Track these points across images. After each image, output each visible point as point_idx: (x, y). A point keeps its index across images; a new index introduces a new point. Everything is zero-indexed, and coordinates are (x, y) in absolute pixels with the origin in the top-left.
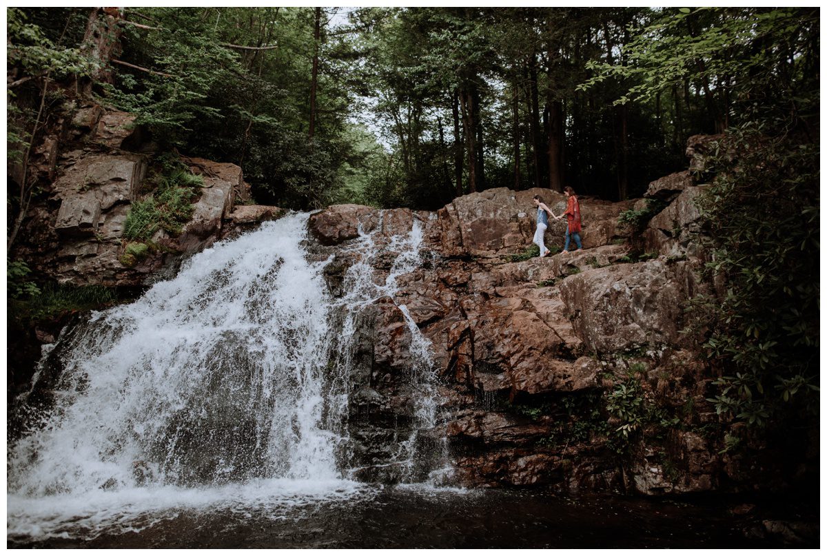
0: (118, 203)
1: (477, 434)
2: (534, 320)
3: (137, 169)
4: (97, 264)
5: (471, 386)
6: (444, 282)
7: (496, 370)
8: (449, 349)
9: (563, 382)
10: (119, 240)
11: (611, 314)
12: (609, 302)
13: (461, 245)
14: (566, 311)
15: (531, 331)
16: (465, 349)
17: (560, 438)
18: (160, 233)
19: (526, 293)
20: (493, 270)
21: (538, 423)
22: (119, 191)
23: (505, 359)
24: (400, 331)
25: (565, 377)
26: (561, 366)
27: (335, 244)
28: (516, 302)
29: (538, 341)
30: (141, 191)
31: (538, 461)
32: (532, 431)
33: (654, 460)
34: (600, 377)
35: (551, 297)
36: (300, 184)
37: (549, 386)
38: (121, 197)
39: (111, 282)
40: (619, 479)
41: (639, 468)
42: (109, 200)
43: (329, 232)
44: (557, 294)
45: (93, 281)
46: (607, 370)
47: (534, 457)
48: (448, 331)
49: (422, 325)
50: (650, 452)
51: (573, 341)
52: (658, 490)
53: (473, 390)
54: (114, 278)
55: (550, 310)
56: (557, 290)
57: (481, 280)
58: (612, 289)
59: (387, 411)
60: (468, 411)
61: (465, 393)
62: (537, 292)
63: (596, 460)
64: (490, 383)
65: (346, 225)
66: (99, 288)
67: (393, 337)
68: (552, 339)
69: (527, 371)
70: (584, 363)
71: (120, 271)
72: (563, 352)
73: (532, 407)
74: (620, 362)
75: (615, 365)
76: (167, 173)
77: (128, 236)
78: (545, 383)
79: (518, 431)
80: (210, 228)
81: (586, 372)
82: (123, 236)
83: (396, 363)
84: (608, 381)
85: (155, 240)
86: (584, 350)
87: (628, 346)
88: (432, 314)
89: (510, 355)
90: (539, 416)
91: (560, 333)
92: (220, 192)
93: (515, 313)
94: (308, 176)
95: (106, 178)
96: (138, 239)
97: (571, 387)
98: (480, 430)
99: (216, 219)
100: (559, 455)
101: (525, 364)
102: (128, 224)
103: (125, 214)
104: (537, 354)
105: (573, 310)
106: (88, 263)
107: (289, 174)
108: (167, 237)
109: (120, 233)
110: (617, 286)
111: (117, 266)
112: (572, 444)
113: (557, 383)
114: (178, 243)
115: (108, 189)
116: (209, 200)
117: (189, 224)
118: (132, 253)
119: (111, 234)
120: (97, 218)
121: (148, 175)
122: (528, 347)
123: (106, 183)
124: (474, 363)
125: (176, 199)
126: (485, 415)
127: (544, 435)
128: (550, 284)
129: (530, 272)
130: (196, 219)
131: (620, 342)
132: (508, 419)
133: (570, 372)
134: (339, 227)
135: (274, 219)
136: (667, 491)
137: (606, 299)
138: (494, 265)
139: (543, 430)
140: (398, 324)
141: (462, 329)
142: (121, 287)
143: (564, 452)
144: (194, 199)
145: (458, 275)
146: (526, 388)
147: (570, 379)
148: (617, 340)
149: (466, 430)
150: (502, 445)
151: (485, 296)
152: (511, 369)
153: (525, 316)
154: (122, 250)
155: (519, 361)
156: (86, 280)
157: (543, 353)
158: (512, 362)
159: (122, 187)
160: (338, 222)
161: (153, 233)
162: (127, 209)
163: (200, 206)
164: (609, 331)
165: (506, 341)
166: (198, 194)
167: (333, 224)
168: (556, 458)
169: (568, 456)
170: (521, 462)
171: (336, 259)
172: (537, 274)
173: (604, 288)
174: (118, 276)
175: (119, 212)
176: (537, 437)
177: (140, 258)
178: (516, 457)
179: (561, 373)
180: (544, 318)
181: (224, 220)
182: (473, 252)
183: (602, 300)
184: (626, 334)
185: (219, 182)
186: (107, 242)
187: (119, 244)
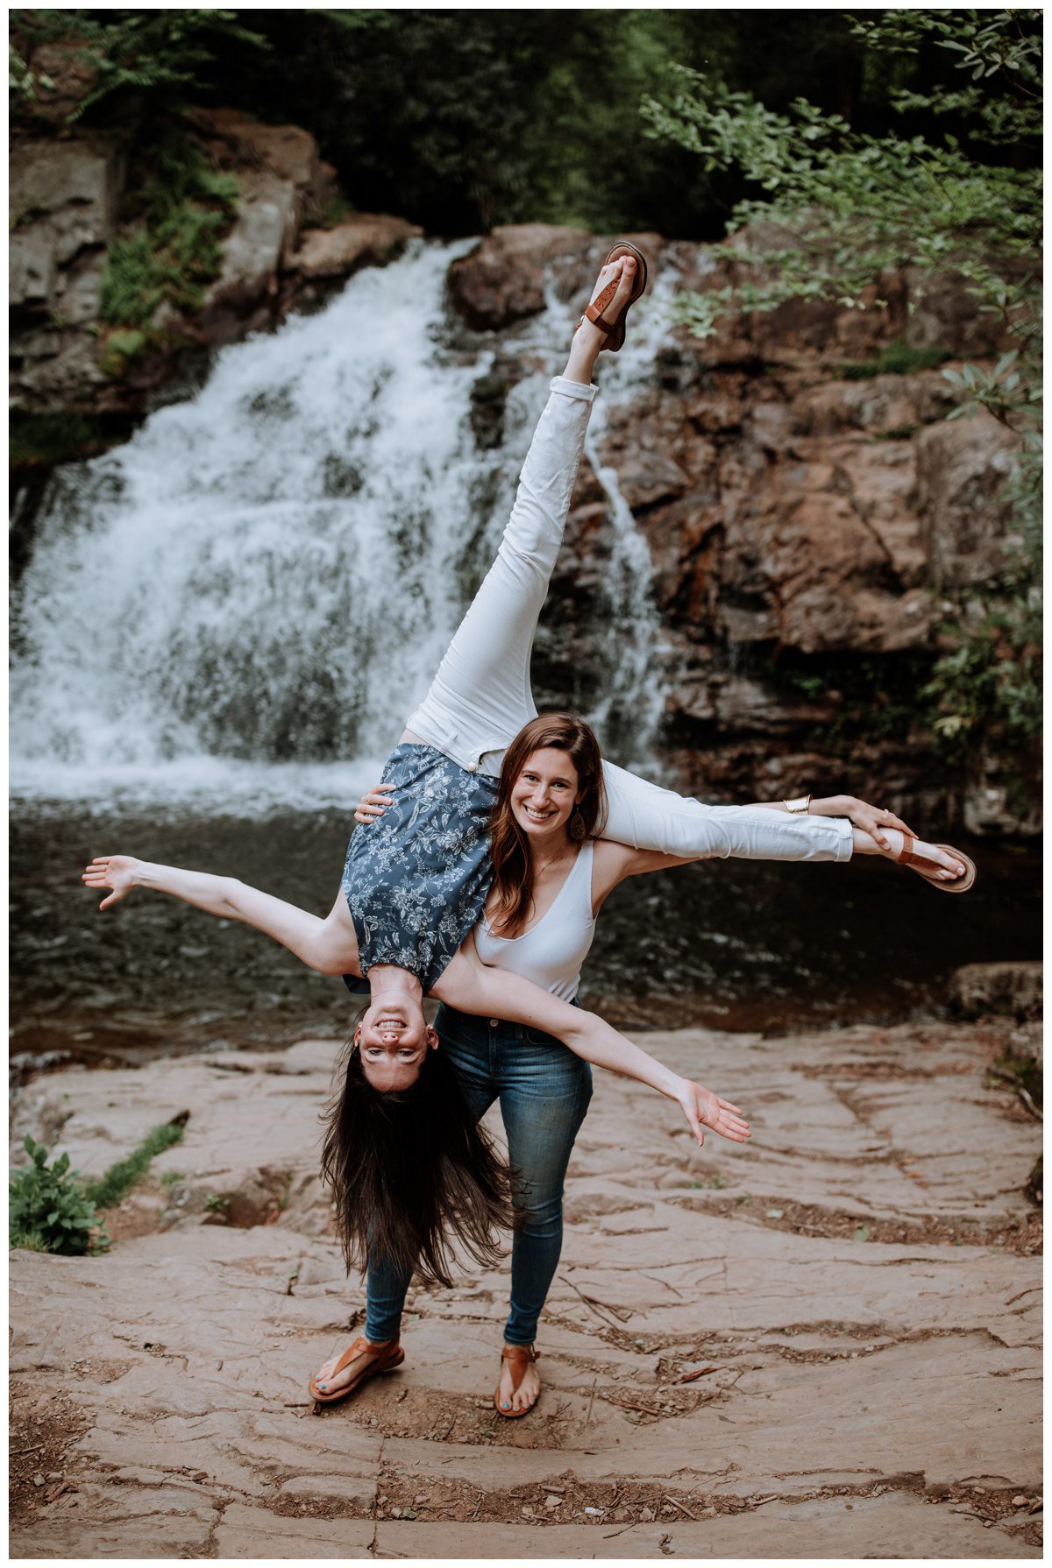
0: (87, 250)
1: (705, 713)
2: (843, 515)
3: (111, 173)
4: (61, 372)
5: (710, 631)
6: (696, 425)
7: (755, 603)
8: (682, 561)
9: (865, 634)
10: (92, 326)
11: (978, 514)
12: (980, 491)
13: (747, 336)
14: (913, 496)
15: (834, 535)
16: (708, 563)
17: (852, 731)
18: (165, 310)
19: (847, 455)
20: (799, 399)
21: (818, 701)
22: (83, 225)
23: (775, 585)
24: (598, 521)
25: (872, 626)
26: (870, 604)
27: (496, 328)
28: (821, 474)
29: (840, 554)
30: (122, 216)
31: (805, 766)
32: (804, 713)
33: (995, 780)
34: (933, 632)
35: (895, 464)
36: (445, 152)
37: (839, 641)
38: (89, 237)
39: (88, 407)
40: (942, 803)
41: (972, 791)
42: (69, 244)
43: (488, 301)
44: (906, 461)
45: (57, 405)
46: (950, 619)
47: (799, 759)
48: (681, 526)
49: (640, 511)
50: (992, 765)
51: (908, 558)
52: (992, 827)
53: (712, 637)
54: (92, 399)
55: (882, 495)
56: (908, 450)
57: (770, 422)
58: (989, 468)
59: (560, 665)
60: (698, 673)
61: (697, 642)
62: (868, 452)
63: (909, 770)
64: (741, 626)
65: (520, 283)
66: (67, 417)
67: (584, 531)
68: (870, 552)
69: (809, 611)
70: (913, 602)
71: (101, 386)
72: (887, 579)
73: (809, 675)
74: (975, 607)
75: (964, 612)
76: (168, 177)
77: (110, 319)
78: (836, 634)
79: (777, 714)
80: (256, 293)
81: (912, 620)
82: (100, 318)
83: (583, 581)
84: (947, 639)
85: (157, 322)
86: (923, 577)
87: (995, 578)
88: (662, 490)
89: (786, 578)
90: (821, 690)
91: (889, 542)
92: (270, 211)
93: (811, 497)
94: (463, 131)
95: (59, 198)
96: (128, 324)
97: (880, 645)
98: (713, 706)
99: (266, 276)
100: (845, 757)
101: (809, 598)
102: (107, 295)
103: (98, 270)
104: (833, 580)
105: (923, 497)
106: (45, 370)
107: (421, 128)
108: (178, 317)
109: (93, 312)
110: (999, 462)
111: (96, 376)
112: (872, 742)
113: (855, 636)
114: (199, 326)
115: (65, 219)
116: (251, 230)
117: (216, 287)
118: (119, 351)
119: (78, 314)
120: (53, 283)
121: (133, 183)
122: (819, 564)
123: (59, 209)
124: (722, 588)
125: (189, 234)
126: (727, 683)
127: (821, 724)
128: (902, 435)
129: (868, 410)
130: (229, 275)
131: (980, 569)
132: (766, 692)
133: (884, 616)
134: (507, 289)
135: (382, 264)
136: (1008, 830)
137: (973, 486)
138: (804, 385)
139: (820, 715)
140: (593, 509)
141: (706, 525)
142: (106, 415)
143: (856, 753)
144: (222, 232)
145: (722, 409)
146: (799, 642)
147: (880, 631)
148: (976, 566)
149: (690, 705)
150: (747, 734)
151: (770, 455)
152: (782, 604)
153: (826, 504)
154: (101, 346)
155: (799, 591)
156: (44, 401)
157: (848, 578)
158: (786, 592)
159: (88, 215)
160: (505, 278)
161: (151, 311)
162: (102, 259)
163: (234, 246)
164: (966, 546)
165: (784, 552)
166: (231, 221)
167: (494, 283)
168: (838, 763)
169: (864, 762)
170: (774, 766)
171: (495, 365)
172: (881, 413)
173: (974, 463)
174: (100, 395)
175: (88, 268)
176: (809, 725)
177: (133, 361)
178: (769, 756)
179: (866, 620)
180: (866, 512)
181: (282, 272)
182: (767, 354)
183: (965, 487)
184: (995, 557)
185: (271, 184)
186: (74, 329)
187: (93, 334)
